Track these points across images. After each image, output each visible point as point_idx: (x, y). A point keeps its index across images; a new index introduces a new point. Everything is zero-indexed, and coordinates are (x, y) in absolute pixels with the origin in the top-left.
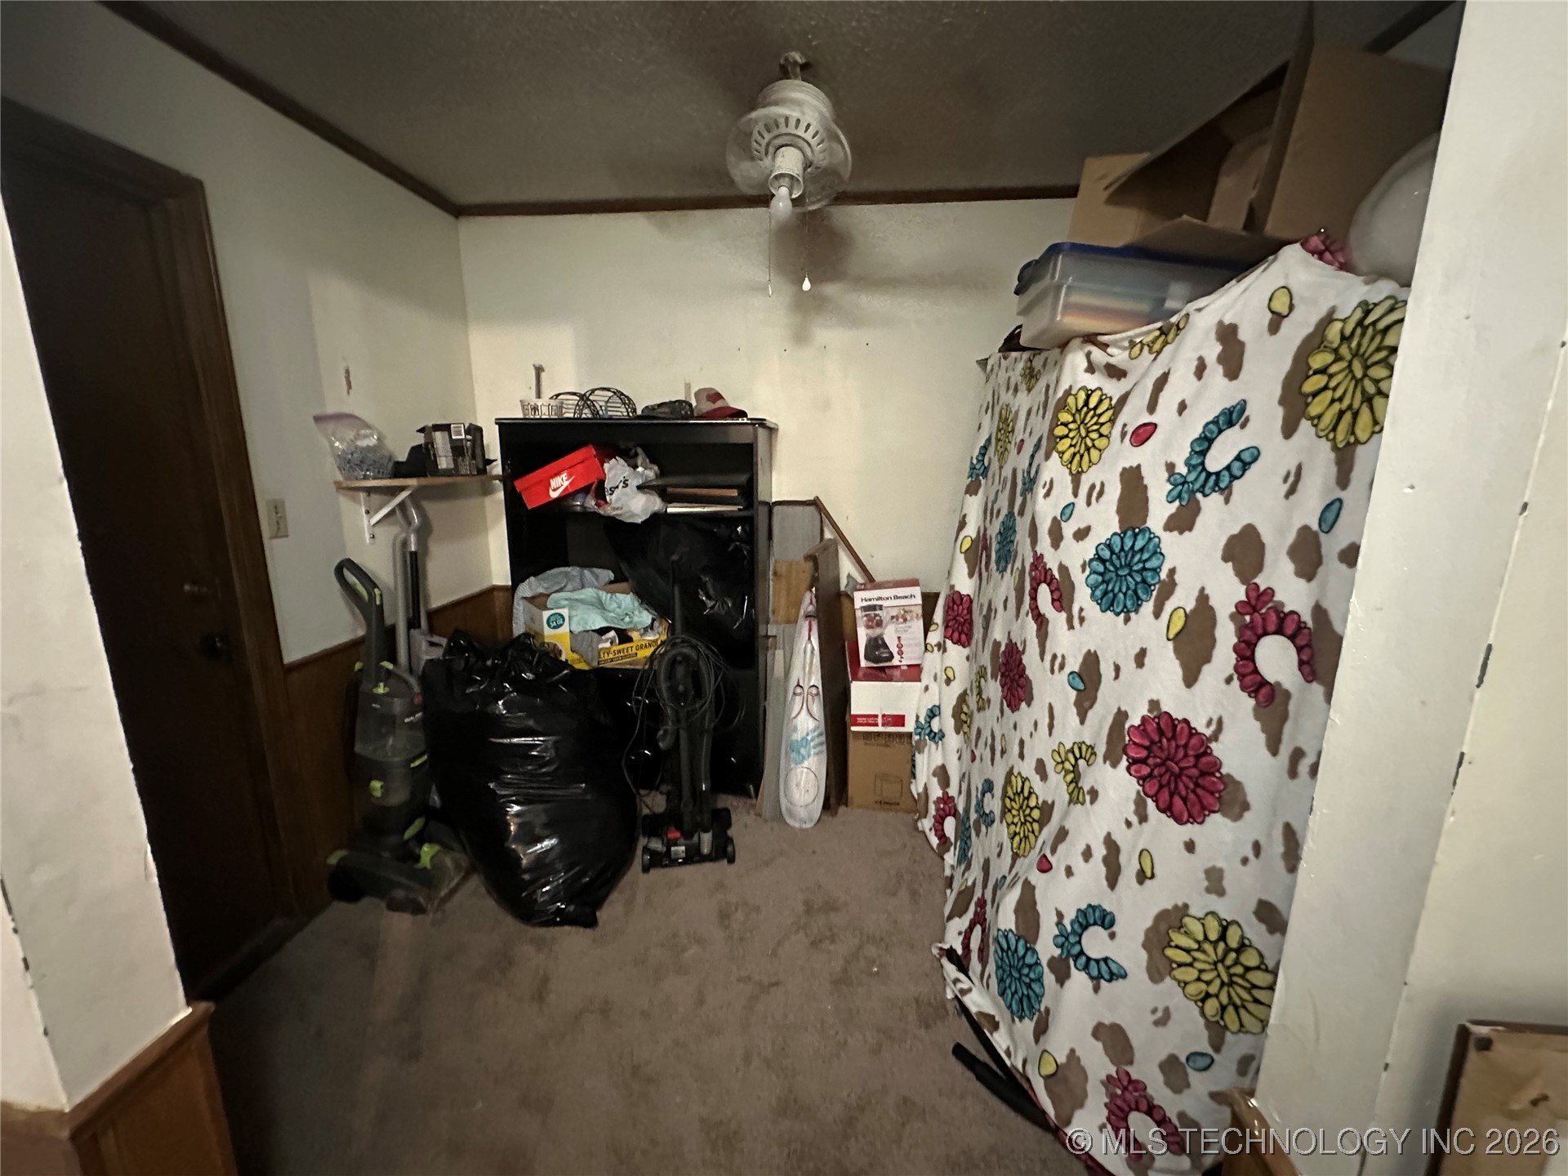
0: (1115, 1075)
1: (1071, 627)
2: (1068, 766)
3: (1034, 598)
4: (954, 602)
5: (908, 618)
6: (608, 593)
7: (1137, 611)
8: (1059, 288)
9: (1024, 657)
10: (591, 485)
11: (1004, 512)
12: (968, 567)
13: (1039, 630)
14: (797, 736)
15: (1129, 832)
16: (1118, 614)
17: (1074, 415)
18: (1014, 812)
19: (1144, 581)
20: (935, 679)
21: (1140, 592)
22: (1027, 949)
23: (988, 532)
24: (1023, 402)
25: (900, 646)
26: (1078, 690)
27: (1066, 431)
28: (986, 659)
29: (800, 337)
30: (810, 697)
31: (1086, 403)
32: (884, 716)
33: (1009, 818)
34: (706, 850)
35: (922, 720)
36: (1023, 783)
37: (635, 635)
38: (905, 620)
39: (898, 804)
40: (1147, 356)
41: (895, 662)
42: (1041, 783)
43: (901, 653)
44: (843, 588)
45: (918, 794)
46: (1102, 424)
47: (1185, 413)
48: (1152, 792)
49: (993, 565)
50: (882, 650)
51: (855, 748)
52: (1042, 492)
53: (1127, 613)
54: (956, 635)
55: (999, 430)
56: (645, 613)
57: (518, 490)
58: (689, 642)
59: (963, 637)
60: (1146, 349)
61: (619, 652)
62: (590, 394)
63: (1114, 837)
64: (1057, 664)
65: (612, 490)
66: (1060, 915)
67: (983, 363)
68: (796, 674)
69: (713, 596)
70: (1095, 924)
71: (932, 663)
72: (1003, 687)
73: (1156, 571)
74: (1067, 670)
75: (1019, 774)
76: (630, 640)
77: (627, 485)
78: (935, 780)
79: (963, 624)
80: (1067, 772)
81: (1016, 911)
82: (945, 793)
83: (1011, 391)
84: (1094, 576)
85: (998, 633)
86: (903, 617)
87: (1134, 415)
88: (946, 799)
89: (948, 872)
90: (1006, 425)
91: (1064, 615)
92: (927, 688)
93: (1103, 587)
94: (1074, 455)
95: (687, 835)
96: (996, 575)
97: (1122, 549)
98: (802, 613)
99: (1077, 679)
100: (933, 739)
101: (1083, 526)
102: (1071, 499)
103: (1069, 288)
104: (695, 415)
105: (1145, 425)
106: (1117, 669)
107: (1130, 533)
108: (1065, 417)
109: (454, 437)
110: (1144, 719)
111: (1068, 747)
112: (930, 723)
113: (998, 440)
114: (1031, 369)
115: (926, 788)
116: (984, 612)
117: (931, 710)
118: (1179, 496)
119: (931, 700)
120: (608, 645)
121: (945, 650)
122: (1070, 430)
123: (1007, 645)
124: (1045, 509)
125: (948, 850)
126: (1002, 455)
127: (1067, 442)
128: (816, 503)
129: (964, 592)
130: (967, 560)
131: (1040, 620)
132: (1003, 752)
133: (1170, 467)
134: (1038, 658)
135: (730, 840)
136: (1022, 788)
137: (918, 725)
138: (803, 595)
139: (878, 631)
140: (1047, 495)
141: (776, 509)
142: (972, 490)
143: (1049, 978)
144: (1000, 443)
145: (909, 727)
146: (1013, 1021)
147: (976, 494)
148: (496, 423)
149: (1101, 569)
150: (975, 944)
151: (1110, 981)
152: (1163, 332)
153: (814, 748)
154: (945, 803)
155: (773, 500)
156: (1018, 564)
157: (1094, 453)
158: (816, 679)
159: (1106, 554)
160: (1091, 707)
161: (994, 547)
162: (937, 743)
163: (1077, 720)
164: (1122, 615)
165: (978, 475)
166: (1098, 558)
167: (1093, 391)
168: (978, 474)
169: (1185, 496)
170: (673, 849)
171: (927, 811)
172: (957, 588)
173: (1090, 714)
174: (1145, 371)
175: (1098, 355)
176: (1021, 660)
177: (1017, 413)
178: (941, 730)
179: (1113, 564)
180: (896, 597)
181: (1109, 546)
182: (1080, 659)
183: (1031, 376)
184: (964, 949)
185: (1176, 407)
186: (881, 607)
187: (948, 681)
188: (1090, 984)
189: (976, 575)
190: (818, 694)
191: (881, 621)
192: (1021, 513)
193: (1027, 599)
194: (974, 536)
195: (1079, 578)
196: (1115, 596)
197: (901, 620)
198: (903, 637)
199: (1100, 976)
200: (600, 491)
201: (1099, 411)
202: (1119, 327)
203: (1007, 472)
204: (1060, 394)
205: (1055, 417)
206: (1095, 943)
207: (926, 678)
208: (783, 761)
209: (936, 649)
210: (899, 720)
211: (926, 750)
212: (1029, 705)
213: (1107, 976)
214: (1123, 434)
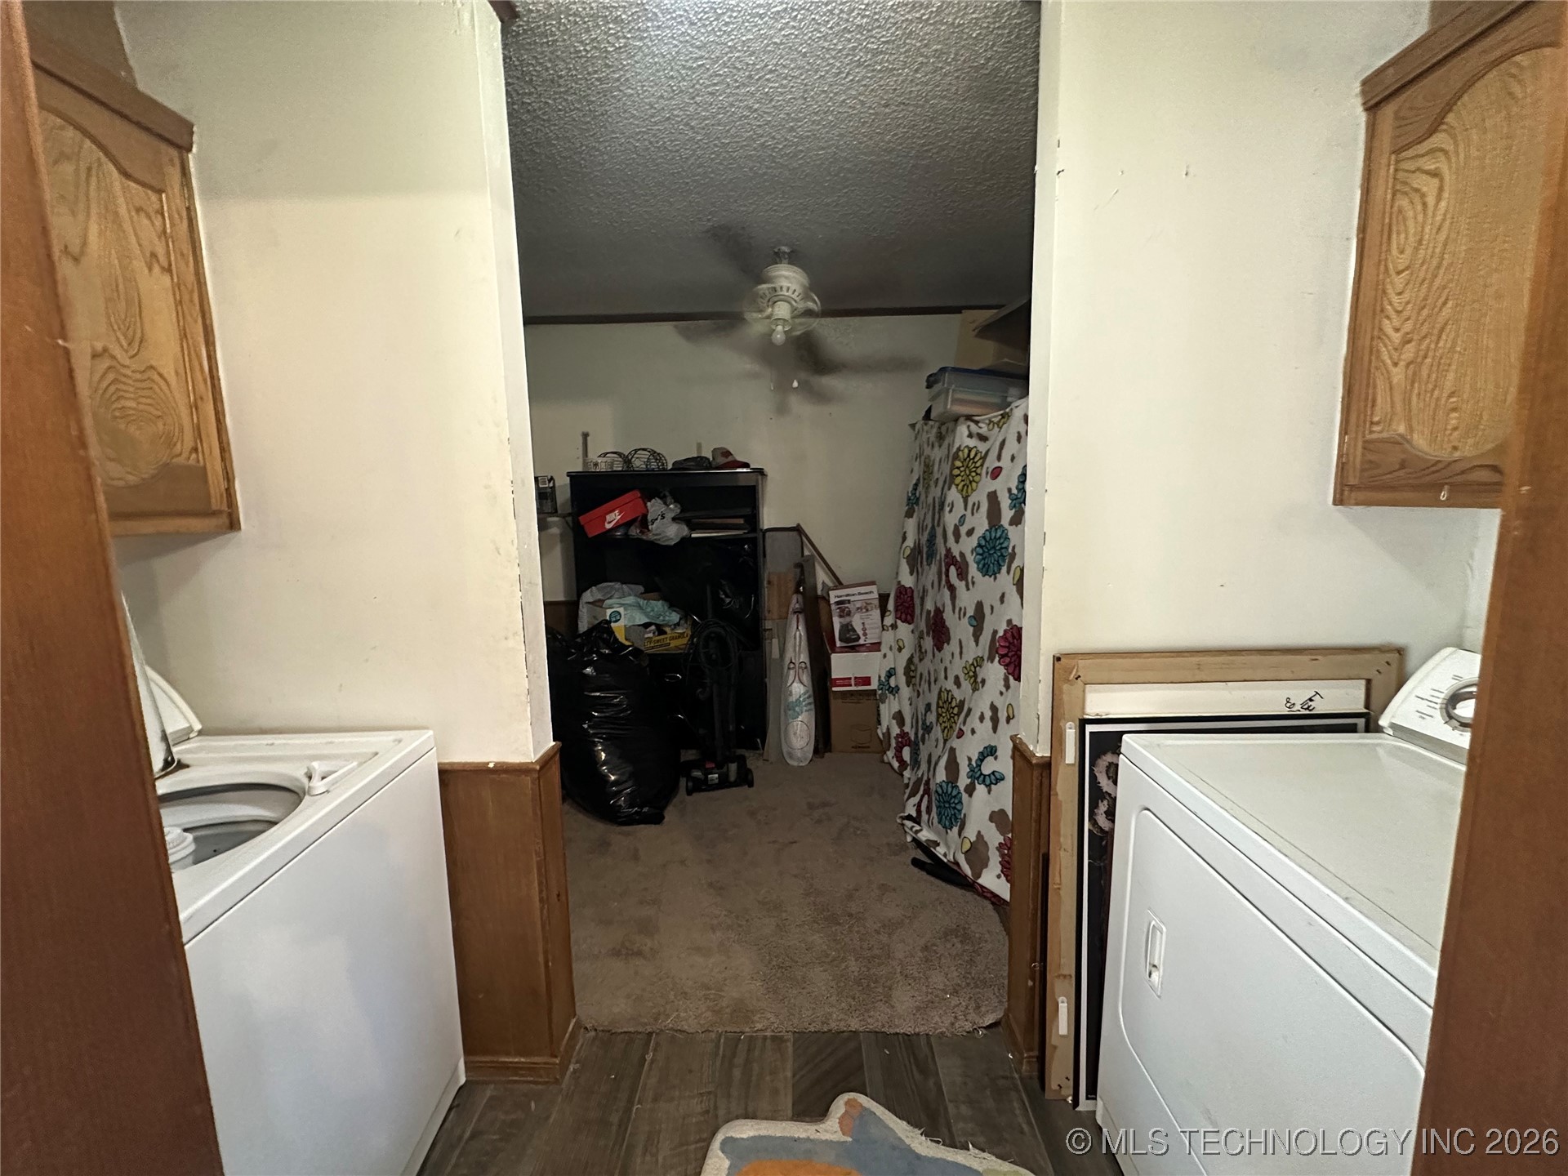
0: (1003, 842)
1: (968, 589)
2: (971, 674)
3: (947, 576)
4: (901, 593)
5: (869, 608)
6: (645, 600)
7: (999, 573)
8: (948, 390)
9: (944, 615)
10: (637, 518)
11: (930, 526)
12: (910, 568)
13: (951, 594)
14: (793, 699)
15: (1002, 698)
16: (990, 576)
17: (962, 462)
18: (944, 715)
19: (1002, 555)
20: (891, 649)
21: (1000, 562)
22: (953, 787)
23: (921, 542)
24: (937, 454)
25: (864, 630)
26: (974, 626)
27: (959, 472)
28: (923, 626)
29: (782, 409)
30: (800, 670)
31: (969, 456)
32: (856, 678)
33: (941, 720)
34: (732, 778)
35: (883, 679)
36: (948, 694)
37: (667, 629)
38: (867, 610)
39: (868, 747)
40: (996, 429)
41: (861, 642)
42: (957, 690)
43: (865, 634)
44: (819, 593)
45: (883, 734)
46: (977, 468)
47: (1015, 460)
48: (1010, 671)
49: (925, 563)
50: (851, 633)
51: (835, 705)
52: (947, 509)
53: (995, 574)
54: (903, 616)
55: (924, 472)
56: (674, 614)
57: (582, 523)
58: (717, 623)
59: (909, 617)
60: (996, 426)
61: (658, 641)
62: (635, 453)
63: (995, 704)
64: (962, 613)
65: (653, 522)
66: (970, 759)
67: (913, 426)
68: (789, 654)
69: (730, 594)
70: (988, 755)
71: (888, 638)
72: (933, 639)
73: (1007, 548)
74: (968, 615)
75: (945, 689)
76: (665, 633)
77: (664, 518)
78: (894, 721)
79: (908, 608)
80: (971, 677)
81: (946, 768)
82: (902, 731)
83: (930, 446)
84: (978, 557)
85: (929, 606)
86: (866, 608)
87: (991, 463)
88: (903, 735)
89: (906, 781)
90: (928, 468)
91: (964, 583)
92: (885, 656)
93: (982, 562)
94: (964, 486)
95: (719, 766)
96: (926, 567)
97: (991, 539)
98: (791, 610)
99: (973, 620)
100: (891, 692)
101: (970, 527)
102: (964, 512)
103: (953, 390)
104: (713, 466)
105: (996, 468)
106: (992, 607)
107: (993, 529)
108: (958, 464)
109: (541, 486)
110: (1005, 631)
111: (970, 663)
112: (888, 681)
113: (924, 479)
114: (941, 433)
115: (888, 729)
116: (921, 594)
117: (889, 671)
118: (1015, 506)
119: (888, 664)
120: (651, 635)
121: (897, 627)
122: (961, 472)
123: (935, 611)
124: (950, 520)
125: (906, 769)
126: (927, 488)
127: (960, 478)
128: (798, 530)
129: (907, 586)
130: (908, 563)
131: (952, 589)
132: (935, 681)
133: (1010, 490)
134: (951, 611)
135: (750, 771)
136: (948, 698)
137: (881, 683)
138: (791, 597)
139: (847, 619)
140: (951, 511)
141: (767, 534)
142: (909, 514)
143: (965, 796)
144: (926, 481)
145: (874, 685)
146: (947, 832)
147: (912, 517)
148: (568, 476)
149: (981, 551)
150: (924, 808)
151: (996, 784)
152: (1003, 416)
153: (805, 706)
154: (902, 738)
155: (765, 527)
156: (938, 558)
157: (974, 484)
158: (804, 657)
159: (983, 543)
160: (981, 634)
161: (925, 550)
162: (894, 695)
163: (974, 644)
164: (993, 577)
165: (913, 504)
166: (979, 546)
167: (972, 449)
168: (913, 502)
169: (1017, 505)
170: (710, 776)
171: (890, 745)
172: (903, 583)
173: (981, 638)
174: (996, 437)
175: (973, 427)
176: (942, 617)
177: (934, 460)
178: (897, 686)
179: (987, 548)
180: (860, 594)
181: (984, 537)
182: (974, 607)
183: (941, 437)
184: (917, 813)
185: (1010, 458)
186: (849, 601)
187: (900, 649)
188: (986, 790)
189: (915, 574)
190: (806, 668)
191: (850, 611)
192: (938, 525)
193: (944, 577)
194: (912, 545)
195: (970, 558)
196: (989, 566)
197: (864, 610)
198: (866, 622)
199: (992, 783)
200: (644, 523)
201: (976, 460)
202: (984, 411)
203: (930, 500)
204: (955, 450)
205: (953, 464)
206: (988, 767)
207: (884, 649)
208: (782, 718)
209: (890, 628)
210: (866, 681)
211: (887, 701)
212: (948, 644)
213: (994, 782)
214: (987, 473)
